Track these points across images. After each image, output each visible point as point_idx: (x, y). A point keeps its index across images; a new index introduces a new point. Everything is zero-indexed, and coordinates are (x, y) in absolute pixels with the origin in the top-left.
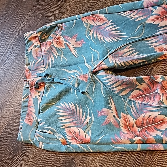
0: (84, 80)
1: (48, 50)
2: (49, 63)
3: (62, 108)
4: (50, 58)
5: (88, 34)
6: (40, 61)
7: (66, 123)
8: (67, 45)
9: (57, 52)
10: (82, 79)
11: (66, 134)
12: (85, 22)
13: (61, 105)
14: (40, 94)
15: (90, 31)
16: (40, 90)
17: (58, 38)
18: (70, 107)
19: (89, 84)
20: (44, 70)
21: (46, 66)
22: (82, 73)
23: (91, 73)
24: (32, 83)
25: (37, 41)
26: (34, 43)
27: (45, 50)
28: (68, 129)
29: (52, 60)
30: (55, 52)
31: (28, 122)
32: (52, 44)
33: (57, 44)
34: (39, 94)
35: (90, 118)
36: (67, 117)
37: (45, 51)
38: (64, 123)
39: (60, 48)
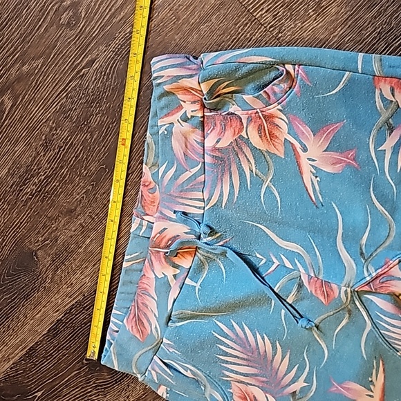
0: (322, 298)
1: (226, 148)
2: (221, 195)
3: (235, 338)
4: (227, 178)
5: (380, 141)
6: (195, 176)
7: (237, 373)
8: (295, 150)
9: (253, 162)
10: (313, 292)
11: (232, 397)
12: (381, 95)
13: (232, 328)
14: (178, 271)
15: (387, 133)
16: (179, 260)
17: (269, 118)
18: (257, 345)
19: (332, 313)
20: (200, 208)
21: (209, 199)
22: (322, 272)
23: (349, 290)
24: (160, 239)
25: (194, 102)
26: (182, 103)
27: (217, 146)
28: (239, 385)
29: (232, 186)
30: (249, 161)
31: (135, 330)
32: (244, 134)
33: (261, 137)
34: (175, 271)
35: (306, 384)
36: (244, 363)
37: (215, 149)
38: (232, 371)
39: (268, 152)
